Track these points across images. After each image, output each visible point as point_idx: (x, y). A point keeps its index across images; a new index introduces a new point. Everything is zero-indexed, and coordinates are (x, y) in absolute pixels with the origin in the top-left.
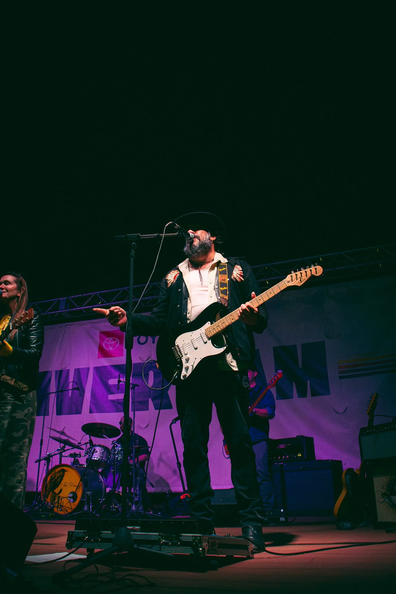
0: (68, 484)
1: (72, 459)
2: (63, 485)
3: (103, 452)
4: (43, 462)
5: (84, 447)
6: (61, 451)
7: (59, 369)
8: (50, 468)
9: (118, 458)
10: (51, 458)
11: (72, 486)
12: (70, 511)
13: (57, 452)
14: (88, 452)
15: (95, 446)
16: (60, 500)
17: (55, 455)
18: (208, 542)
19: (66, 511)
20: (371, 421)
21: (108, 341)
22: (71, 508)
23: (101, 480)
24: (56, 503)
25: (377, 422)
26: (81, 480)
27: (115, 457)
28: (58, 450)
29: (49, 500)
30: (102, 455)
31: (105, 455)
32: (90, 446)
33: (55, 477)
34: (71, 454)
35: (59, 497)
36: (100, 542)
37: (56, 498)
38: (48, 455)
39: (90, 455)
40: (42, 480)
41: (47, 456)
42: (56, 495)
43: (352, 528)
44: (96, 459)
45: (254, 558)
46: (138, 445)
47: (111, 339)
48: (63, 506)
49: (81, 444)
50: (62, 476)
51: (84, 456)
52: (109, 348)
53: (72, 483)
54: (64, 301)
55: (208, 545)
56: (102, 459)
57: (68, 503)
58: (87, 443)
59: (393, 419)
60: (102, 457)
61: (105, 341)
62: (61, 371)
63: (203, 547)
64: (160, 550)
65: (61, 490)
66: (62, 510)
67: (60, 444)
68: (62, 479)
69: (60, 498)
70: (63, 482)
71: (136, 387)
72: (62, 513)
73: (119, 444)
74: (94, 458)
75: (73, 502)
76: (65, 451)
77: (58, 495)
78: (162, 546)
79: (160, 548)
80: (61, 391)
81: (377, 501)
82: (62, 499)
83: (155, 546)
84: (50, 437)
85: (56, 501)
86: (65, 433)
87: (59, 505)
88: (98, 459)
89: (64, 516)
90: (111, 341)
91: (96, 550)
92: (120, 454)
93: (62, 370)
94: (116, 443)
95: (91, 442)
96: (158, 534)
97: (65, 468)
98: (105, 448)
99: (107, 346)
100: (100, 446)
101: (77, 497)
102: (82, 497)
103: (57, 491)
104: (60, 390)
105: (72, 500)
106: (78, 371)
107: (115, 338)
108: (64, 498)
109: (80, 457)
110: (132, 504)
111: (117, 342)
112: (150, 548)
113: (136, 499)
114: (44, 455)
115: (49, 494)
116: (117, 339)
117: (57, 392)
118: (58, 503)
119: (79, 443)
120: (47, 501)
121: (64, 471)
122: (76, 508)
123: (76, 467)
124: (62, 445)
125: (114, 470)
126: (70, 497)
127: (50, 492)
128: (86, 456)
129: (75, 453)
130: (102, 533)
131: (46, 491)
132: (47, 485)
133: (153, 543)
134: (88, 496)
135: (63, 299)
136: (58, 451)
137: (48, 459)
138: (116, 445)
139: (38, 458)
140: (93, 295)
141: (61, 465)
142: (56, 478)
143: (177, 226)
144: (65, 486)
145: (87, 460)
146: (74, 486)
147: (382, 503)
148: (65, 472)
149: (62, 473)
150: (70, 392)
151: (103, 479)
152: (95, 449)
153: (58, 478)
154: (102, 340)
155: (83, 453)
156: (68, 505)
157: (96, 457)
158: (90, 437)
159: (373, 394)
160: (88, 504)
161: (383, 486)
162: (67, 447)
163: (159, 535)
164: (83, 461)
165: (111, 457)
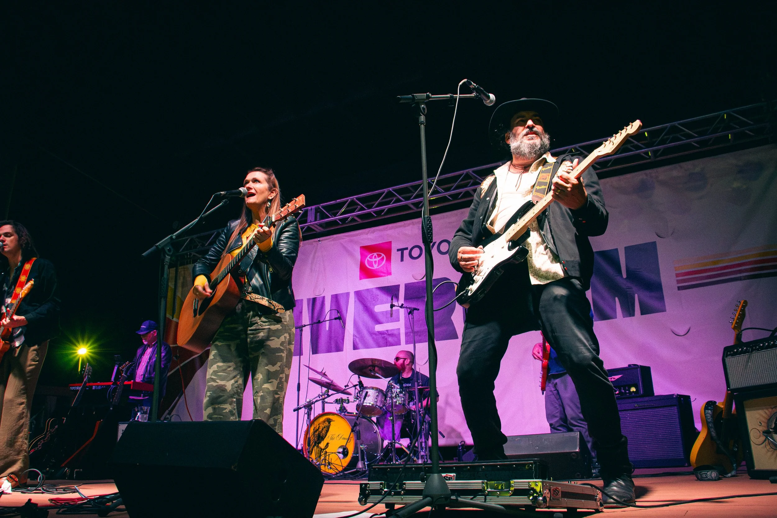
0: (335, 436)
1: (338, 406)
2: (330, 438)
3: (377, 396)
4: (302, 411)
5: (352, 390)
6: (323, 397)
7: (312, 297)
8: (312, 418)
9: (396, 402)
10: (313, 406)
11: (341, 439)
12: (340, 469)
13: (318, 398)
14: (358, 396)
15: (366, 388)
16: (327, 457)
17: (317, 401)
18: (550, 490)
19: (337, 470)
20: (738, 337)
21: (371, 258)
22: (342, 466)
23: (376, 431)
24: (323, 460)
25: (747, 337)
26: (352, 431)
27: (392, 400)
28: (319, 396)
29: (313, 456)
30: (376, 399)
31: (379, 398)
32: (360, 388)
33: (319, 428)
34: (337, 400)
35: (326, 452)
36: (404, 494)
37: (322, 454)
38: (308, 402)
39: (360, 401)
40: (303, 433)
41: (307, 404)
42: (321, 450)
43: (718, 479)
44: (368, 404)
45: (603, 512)
46: (422, 385)
47: (375, 254)
48: (331, 463)
49: (348, 387)
50: (328, 428)
51: (354, 402)
52: (373, 266)
53: (340, 436)
54: (313, 210)
55: (549, 493)
56: (377, 405)
57: (337, 460)
58: (357, 385)
59: (771, 332)
60: (377, 402)
61: (368, 258)
62: (314, 300)
63: (544, 495)
64: (485, 502)
65: (328, 444)
66: (331, 468)
67: (322, 388)
68: (327, 431)
69: (327, 454)
70: (329, 434)
71: (415, 312)
72: (331, 471)
73: (396, 384)
74: (366, 403)
75: (343, 458)
76: (329, 396)
77: (324, 450)
78: (487, 497)
79: (485, 499)
80: (316, 323)
81: (751, 442)
82: (329, 455)
83: (478, 497)
84: (309, 379)
85: (322, 458)
86: (326, 375)
87: (327, 462)
88: (371, 405)
89: (334, 475)
90: (375, 257)
91: (397, 507)
92: (399, 397)
93: (315, 298)
94: (393, 384)
95: (361, 383)
96: (480, 481)
97: (330, 417)
98: (379, 391)
99: (371, 264)
100: (373, 388)
101: (348, 452)
102: (354, 451)
103: (322, 445)
104: (315, 321)
105: (341, 456)
106: (336, 298)
107: (381, 253)
108: (333, 453)
109: (348, 402)
110: (418, 459)
111: (383, 258)
112: (472, 499)
113: (422, 453)
114: (302, 403)
115: (313, 448)
116: (383, 255)
117: (312, 324)
118: (325, 460)
119: (345, 386)
120: (311, 458)
121: (329, 421)
122: (347, 466)
123: (345, 415)
124: (324, 389)
125: (393, 418)
126: (339, 453)
127: (314, 447)
128: (356, 401)
129: (341, 398)
130: (405, 484)
131: (309, 445)
132: (309, 439)
133: (474, 493)
134: (362, 451)
135: (311, 209)
136: (320, 398)
137: (309, 406)
138: (393, 385)
139: (296, 406)
140: (349, 200)
141: (324, 414)
142: (320, 430)
143: (474, 85)
144: (332, 439)
145: (358, 407)
146: (344, 439)
147: (759, 445)
148: (331, 421)
149: (327, 423)
150: (328, 323)
151: (379, 429)
152: (367, 392)
153: (323, 429)
154: (363, 256)
155: (351, 398)
156: (338, 462)
157: (369, 401)
158: (359, 378)
159: (739, 302)
160: (363, 459)
161: (760, 423)
162: (331, 392)
163: (483, 483)
164: (351, 408)
165: (388, 402)
